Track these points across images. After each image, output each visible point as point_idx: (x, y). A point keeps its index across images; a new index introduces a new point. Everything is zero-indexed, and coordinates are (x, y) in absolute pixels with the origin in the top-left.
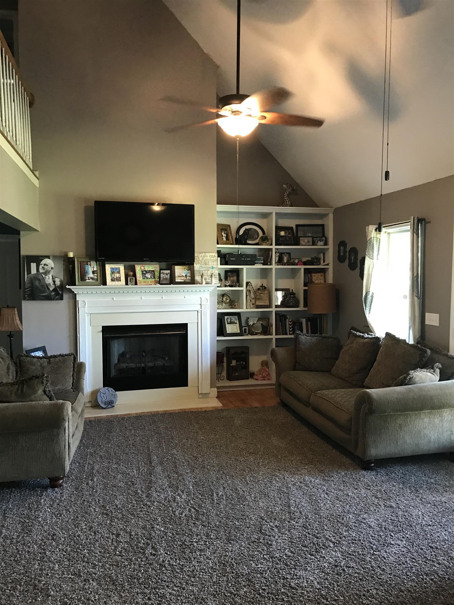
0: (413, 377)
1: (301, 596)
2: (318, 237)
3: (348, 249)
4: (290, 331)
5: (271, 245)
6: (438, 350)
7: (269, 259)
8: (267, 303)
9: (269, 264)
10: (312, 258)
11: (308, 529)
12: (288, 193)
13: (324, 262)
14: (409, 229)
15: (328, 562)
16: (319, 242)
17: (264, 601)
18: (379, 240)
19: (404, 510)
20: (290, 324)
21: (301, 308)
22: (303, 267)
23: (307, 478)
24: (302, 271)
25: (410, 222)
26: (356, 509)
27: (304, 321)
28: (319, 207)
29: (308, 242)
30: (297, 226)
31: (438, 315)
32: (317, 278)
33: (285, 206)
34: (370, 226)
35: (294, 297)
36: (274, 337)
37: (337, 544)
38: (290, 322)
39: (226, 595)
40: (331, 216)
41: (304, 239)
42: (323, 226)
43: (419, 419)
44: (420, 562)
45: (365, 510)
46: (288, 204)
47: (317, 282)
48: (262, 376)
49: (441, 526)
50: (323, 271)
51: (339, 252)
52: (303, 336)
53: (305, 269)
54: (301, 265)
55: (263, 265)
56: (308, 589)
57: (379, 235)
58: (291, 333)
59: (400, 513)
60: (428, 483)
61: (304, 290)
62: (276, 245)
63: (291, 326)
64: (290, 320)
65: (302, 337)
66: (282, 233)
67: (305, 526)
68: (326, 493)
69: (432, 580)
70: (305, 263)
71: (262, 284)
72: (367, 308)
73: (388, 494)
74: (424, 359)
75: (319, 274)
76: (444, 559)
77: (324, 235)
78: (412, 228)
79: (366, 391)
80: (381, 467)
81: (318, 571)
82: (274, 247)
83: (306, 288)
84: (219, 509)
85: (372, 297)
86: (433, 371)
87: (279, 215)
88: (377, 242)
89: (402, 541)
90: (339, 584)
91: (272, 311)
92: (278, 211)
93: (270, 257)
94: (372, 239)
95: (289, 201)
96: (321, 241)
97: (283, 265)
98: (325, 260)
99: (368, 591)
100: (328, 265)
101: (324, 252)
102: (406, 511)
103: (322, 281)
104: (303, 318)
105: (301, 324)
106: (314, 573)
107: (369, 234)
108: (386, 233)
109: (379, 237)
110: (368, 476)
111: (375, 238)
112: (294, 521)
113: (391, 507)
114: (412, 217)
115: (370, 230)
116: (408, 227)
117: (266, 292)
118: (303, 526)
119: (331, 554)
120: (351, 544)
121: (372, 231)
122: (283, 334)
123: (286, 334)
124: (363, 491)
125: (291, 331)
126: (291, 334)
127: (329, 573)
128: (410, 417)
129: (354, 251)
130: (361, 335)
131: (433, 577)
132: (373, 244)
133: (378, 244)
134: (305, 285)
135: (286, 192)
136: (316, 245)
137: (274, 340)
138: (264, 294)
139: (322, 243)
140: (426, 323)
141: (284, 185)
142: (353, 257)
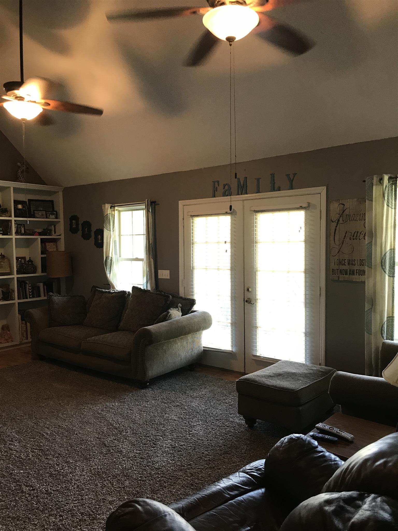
0: (171, 314)
1: (167, 471)
2: (49, 211)
3: (81, 222)
4: (29, 295)
5: (10, 216)
6: (175, 295)
7: (9, 230)
8: (8, 271)
9: (9, 234)
10: (44, 229)
11: (138, 434)
12: (22, 170)
13: (55, 233)
14: (145, 208)
15: (167, 447)
16: (50, 215)
17: (147, 483)
18: (113, 216)
19: (187, 405)
20: (29, 289)
21: (39, 273)
22: (39, 237)
23: (108, 404)
24: (39, 240)
25: (145, 203)
26: (158, 414)
27: (41, 285)
28: (47, 185)
29: (42, 215)
30: (29, 200)
31: (169, 271)
32: (50, 247)
33: (20, 182)
34: (106, 204)
35: (32, 264)
36: (16, 301)
37: (164, 435)
38: (30, 286)
39: (117, 491)
40: (61, 194)
41: (39, 213)
42: (52, 202)
43: (175, 344)
44: (218, 429)
45: (164, 412)
46: (22, 180)
47: (50, 250)
48: (5, 339)
49: (213, 407)
50: (55, 241)
51: (71, 224)
52: (56, 296)
53: (41, 239)
54: (37, 235)
55: (2, 235)
56: (169, 466)
57: (114, 212)
58: (31, 296)
59: (186, 407)
60: (188, 387)
61: (41, 257)
62: (15, 217)
63: (30, 291)
64: (30, 285)
65: (55, 298)
66: (20, 206)
67: (134, 433)
68: (130, 410)
69: (231, 436)
70: (40, 234)
71: (1, 253)
72: (107, 270)
73: (170, 399)
74: (168, 302)
75: (52, 244)
76: (228, 424)
77: (53, 210)
78: (147, 207)
79: (145, 328)
80: (152, 385)
81: (165, 454)
82: (13, 219)
83: (43, 256)
84: (58, 443)
85: (111, 260)
86: (178, 309)
87: (16, 190)
88: (112, 217)
89: (199, 422)
90: (184, 456)
91: (14, 278)
92: (15, 186)
93: (10, 228)
94: (109, 214)
95: (23, 178)
96: (52, 214)
97: (21, 235)
98: (56, 231)
99: (203, 453)
100: (60, 235)
101: (54, 224)
102: (188, 405)
103: (55, 250)
104: (40, 282)
105: (39, 288)
106: (164, 456)
107: (106, 211)
108: (118, 210)
109: (113, 214)
110: (149, 393)
111: (111, 214)
112: (124, 432)
113: (178, 405)
114: (147, 200)
115: (106, 207)
116: (144, 207)
117: (6, 260)
118: (133, 434)
119: (165, 443)
120: (172, 433)
121: (107, 209)
122: (23, 299)
123: (27, 298)
124: (153, 402)
125: (31, 295)
126: (31, 298)
127: (173, 453)
128: (171, 343)
129: (87, 225)
130: (107, 291)
131: (230, 434)
132: (110, 218)
133: (113, 219)
134: (42, 253)
135: (21, 170)
136: (49, 218)
137: (17, 305)
138: (4, 262)
139: (53, 216)
140: (159, 278)
141: (18, 163)
142: (86, 230)
